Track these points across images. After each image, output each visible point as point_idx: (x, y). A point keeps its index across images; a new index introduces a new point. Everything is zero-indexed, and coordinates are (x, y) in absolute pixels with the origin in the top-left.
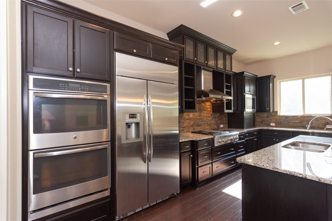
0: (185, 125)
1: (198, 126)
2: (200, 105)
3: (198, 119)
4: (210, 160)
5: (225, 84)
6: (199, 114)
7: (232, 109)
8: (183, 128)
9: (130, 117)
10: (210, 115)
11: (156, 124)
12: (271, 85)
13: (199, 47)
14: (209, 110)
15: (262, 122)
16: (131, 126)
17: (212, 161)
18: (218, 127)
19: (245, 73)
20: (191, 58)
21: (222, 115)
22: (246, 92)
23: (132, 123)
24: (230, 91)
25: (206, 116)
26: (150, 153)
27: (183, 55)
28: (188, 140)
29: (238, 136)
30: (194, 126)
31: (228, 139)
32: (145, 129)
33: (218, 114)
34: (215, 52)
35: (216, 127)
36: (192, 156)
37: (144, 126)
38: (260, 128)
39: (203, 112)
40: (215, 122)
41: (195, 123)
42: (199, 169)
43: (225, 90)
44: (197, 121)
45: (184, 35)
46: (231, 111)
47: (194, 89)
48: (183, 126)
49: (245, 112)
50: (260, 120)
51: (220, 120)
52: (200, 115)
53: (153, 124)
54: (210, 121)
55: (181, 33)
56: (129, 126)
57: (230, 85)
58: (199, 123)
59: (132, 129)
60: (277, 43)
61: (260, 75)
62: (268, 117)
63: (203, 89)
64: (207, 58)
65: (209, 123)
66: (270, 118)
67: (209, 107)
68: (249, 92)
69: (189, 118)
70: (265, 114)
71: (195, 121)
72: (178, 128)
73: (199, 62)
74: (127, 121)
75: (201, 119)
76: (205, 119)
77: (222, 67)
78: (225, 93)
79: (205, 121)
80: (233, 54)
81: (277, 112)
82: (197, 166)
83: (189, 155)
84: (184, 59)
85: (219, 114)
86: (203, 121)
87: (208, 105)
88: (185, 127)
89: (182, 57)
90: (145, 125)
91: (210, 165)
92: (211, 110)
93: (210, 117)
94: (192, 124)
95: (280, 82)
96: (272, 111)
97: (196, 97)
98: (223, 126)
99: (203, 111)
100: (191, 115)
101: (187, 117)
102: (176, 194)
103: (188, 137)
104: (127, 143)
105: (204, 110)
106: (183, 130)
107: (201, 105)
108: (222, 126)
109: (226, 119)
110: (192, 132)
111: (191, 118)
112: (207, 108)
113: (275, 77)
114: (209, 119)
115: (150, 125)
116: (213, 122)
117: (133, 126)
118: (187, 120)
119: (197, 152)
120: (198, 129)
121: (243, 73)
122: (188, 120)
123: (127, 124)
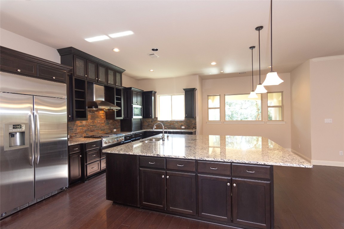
0: (78, 131)
1: (92, 131)
2: (93, 113)
3: (91, 125)
4: (98, 158)
5: (116, 96)
7: (122, 116)
8: (75, 134)
9: (14, 128)
10: (103, 122)
11: (44, 132)
12: (153, 98)
13: (89, 66)
14: (103, 117)
15: (148, 126)
16: (15, 135)
17: (100, 158)
18: (111, 131)
19: (132, 88)
20: (81, 75)
21: (115, 121)
22: (133, 103)
23: (16, 133)
24: (120, 102)
25: (100, 123)
26: (36, 157)
27: (73, 72)
28: (77, 143)
29: (123, 138)
30: (87, 132)
31: (114, 140)
32: (31, 138)
33: (111, 121)
34: (105, 70)
35: (109, 131)
36: (81, 156)
37: (30, 135)
38: (145, 130)
39: (97, 119)
40: (108, 128)
42: (88, 166)
43: (115, 101)
44: (91, 127)
45: (74, 55)
46: (122, 118)
47: (85, 101)
48: (76, 132)
49: (132, 119)
50: (147, 124)
51: (113, 125)
52: (93, 122)
53: (39, 132)
54: (103, 126)
55: (71, 53)
56: (12, 136)
57: (120, 97)
58: (92, 129)
59: (16, 138)
60: (152, 70)
61: (145, 91)
62: (152, 122)
63: (94, 100)
64: (97, 76)
65: (103, 128)
66: (153, 123)
67: (102, 114)
68: (137, 103)
70: (150, 120)
71: (88, 128)
72: (67, 135)
73: (89, 78)
74: (10, 131)
75: (95, 125)
76: (98, 125)
77: (113, 83)
78: (115, 105)
79: (98, 127)
80: (123, 72)
81: (157, 118)
82: (85, 164)
83: (79, 156)
84: (75, 76)
85: (113, 121)
86: (96, 127)
87: (102, 113)
89: (72, 74)
90: (31, 133)
91: (99, 162)
92: (104, 118)
93: (103, 124)
95: (159, 96)
96: (154, 117)
97: (87, 107)
98: (117, 130)
100: (84, 122)
101: (80, 124)
102: (64, 188)
103: (78, 141)
104: (11, 150)
105: (98, 117)
106: (76, 136)
107: (95, 113)
108: (115, 130)
109: (119, 124)
110: (85, 137)
111: (84, 125)
112: (100, 116)
113: (155, 92)
115: (37, 133)
116: (107, 127)
117: (18, 135)
118: (79, 126)
119: (86, 153)
120: (91, 134)
121: (131, 88)
122: (81, 126)
123: (9, 133)
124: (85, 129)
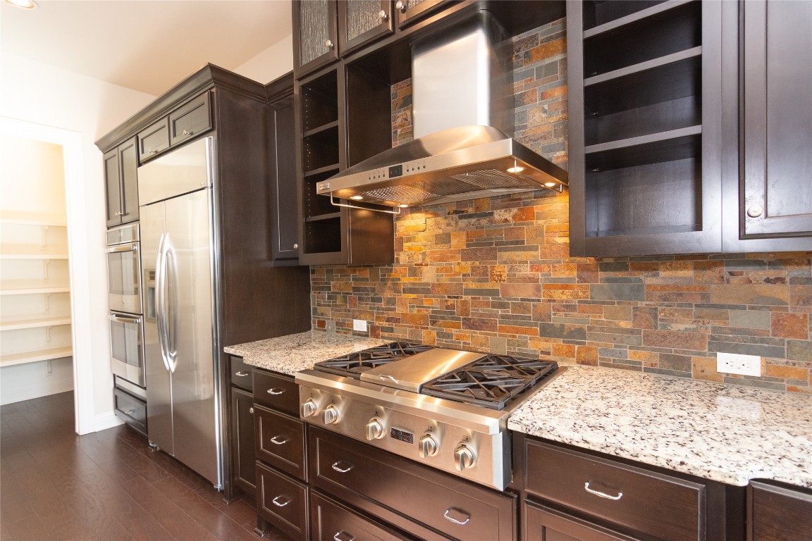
1: (472, 323)
3: (468, 292)
6: (474, 269)
8: (388, 320)
10: (563, 274)
30: (441, 321)
39: (506, 255)
41: (453, 306)
44: (465, 302)
54: (567, 306)
58: (475, 312)
69: (414, 284)
71: (451, 301)
74: (148, 283)
75: (494, 293)
76: (523, 293)
86: (503, 306)
88: (397, 320)
93: (564, 287)
94: (433, 312)
98: (767, 366)
99: (500, 250)
107: (491, 222)
111: (428, 284)
114: (561, 296)
122: (412, 291)
124: (434, 303)
